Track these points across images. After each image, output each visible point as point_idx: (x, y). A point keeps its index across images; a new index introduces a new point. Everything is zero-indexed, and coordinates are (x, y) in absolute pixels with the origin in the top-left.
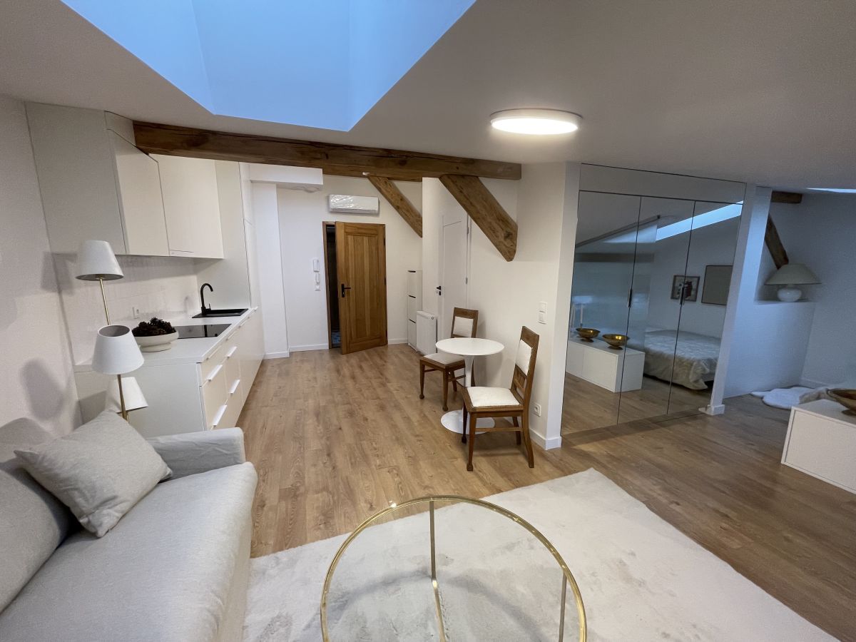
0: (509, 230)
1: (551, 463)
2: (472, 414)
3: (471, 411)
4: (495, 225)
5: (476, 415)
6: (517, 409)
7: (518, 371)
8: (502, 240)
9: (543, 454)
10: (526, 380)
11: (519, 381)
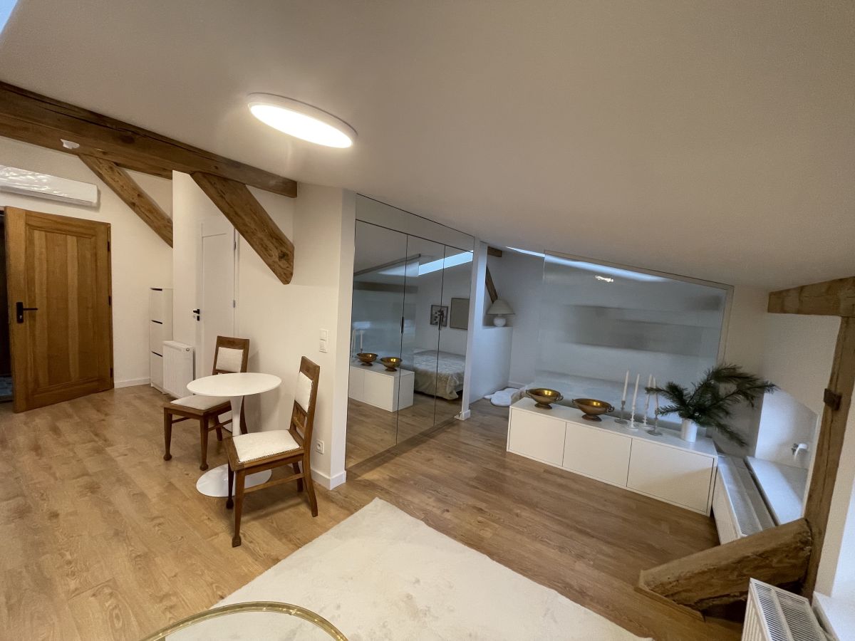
0: (284, 250)
1: (336, 504)
2: (238, 472)
3: (237, 468)
4: (268, 243)
5: (244, 472)
6: (296, 453)
7: (297, 407)
8: (277, 260)
9: (328, 497)
10: (306, 418)
11: (299, 420)
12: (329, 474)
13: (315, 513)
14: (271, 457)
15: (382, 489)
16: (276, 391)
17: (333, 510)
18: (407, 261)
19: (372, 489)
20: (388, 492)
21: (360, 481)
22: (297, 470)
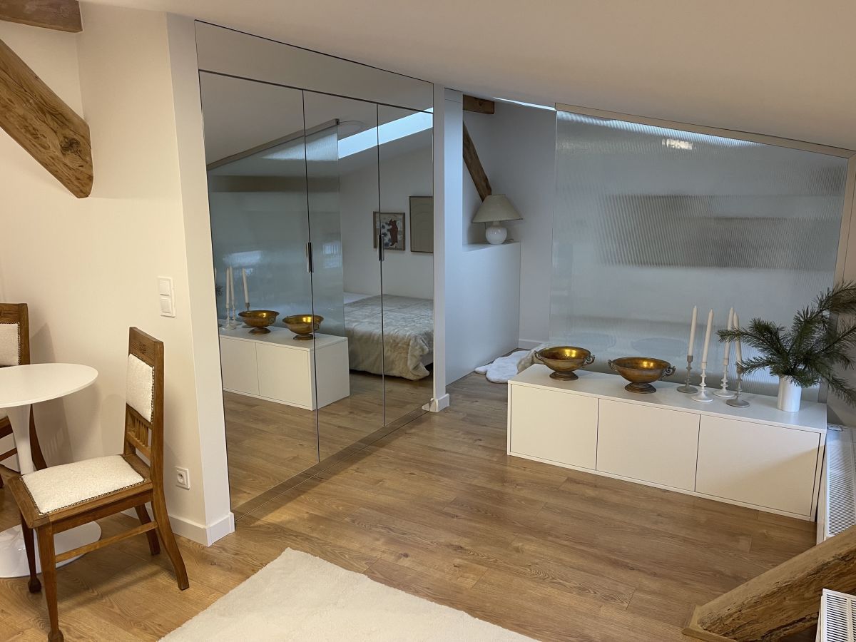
0: (70, 134)
1: (219, 565)
2: (40, 529)
3: (38, 524)
4: (37, 124)
5: (50, 528)
6: (140, 490)
7: (132, 415)
8: (58, 153)
9: (205, 557)
10: (150, 431)
11: (138, 436)
12: (203, 520)
13: (184, 583)
14: (93, 500)
15: (298, 535)
16: (91, 392)
17: (216, 577)
18: (307, 136)
19: (281, 537)
20: (307, 539)
21: (260, 526)
22: (144, 518)
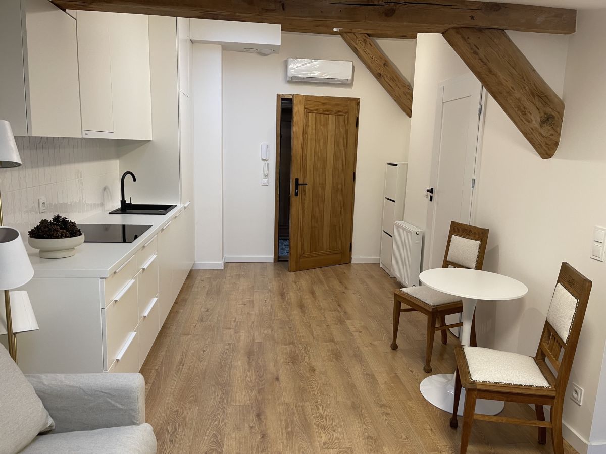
0: (549, 110)
2: (469, 391)
3: (468, 386)
4: (527, 104)
5: (476, 393)
6: (545, 394)
7: (549, 331)
8: (537, 126)
10: (563, 350)
11: (551, 349)
12: (588, 437)
22: (541, 416)
